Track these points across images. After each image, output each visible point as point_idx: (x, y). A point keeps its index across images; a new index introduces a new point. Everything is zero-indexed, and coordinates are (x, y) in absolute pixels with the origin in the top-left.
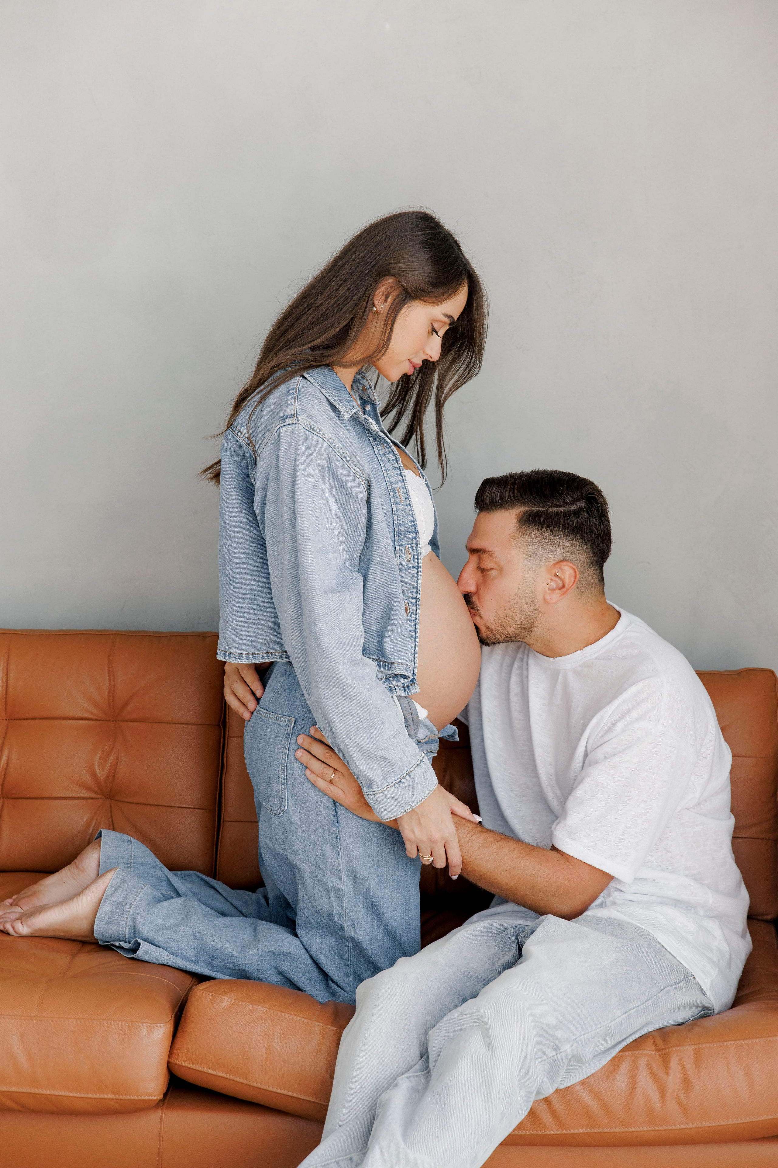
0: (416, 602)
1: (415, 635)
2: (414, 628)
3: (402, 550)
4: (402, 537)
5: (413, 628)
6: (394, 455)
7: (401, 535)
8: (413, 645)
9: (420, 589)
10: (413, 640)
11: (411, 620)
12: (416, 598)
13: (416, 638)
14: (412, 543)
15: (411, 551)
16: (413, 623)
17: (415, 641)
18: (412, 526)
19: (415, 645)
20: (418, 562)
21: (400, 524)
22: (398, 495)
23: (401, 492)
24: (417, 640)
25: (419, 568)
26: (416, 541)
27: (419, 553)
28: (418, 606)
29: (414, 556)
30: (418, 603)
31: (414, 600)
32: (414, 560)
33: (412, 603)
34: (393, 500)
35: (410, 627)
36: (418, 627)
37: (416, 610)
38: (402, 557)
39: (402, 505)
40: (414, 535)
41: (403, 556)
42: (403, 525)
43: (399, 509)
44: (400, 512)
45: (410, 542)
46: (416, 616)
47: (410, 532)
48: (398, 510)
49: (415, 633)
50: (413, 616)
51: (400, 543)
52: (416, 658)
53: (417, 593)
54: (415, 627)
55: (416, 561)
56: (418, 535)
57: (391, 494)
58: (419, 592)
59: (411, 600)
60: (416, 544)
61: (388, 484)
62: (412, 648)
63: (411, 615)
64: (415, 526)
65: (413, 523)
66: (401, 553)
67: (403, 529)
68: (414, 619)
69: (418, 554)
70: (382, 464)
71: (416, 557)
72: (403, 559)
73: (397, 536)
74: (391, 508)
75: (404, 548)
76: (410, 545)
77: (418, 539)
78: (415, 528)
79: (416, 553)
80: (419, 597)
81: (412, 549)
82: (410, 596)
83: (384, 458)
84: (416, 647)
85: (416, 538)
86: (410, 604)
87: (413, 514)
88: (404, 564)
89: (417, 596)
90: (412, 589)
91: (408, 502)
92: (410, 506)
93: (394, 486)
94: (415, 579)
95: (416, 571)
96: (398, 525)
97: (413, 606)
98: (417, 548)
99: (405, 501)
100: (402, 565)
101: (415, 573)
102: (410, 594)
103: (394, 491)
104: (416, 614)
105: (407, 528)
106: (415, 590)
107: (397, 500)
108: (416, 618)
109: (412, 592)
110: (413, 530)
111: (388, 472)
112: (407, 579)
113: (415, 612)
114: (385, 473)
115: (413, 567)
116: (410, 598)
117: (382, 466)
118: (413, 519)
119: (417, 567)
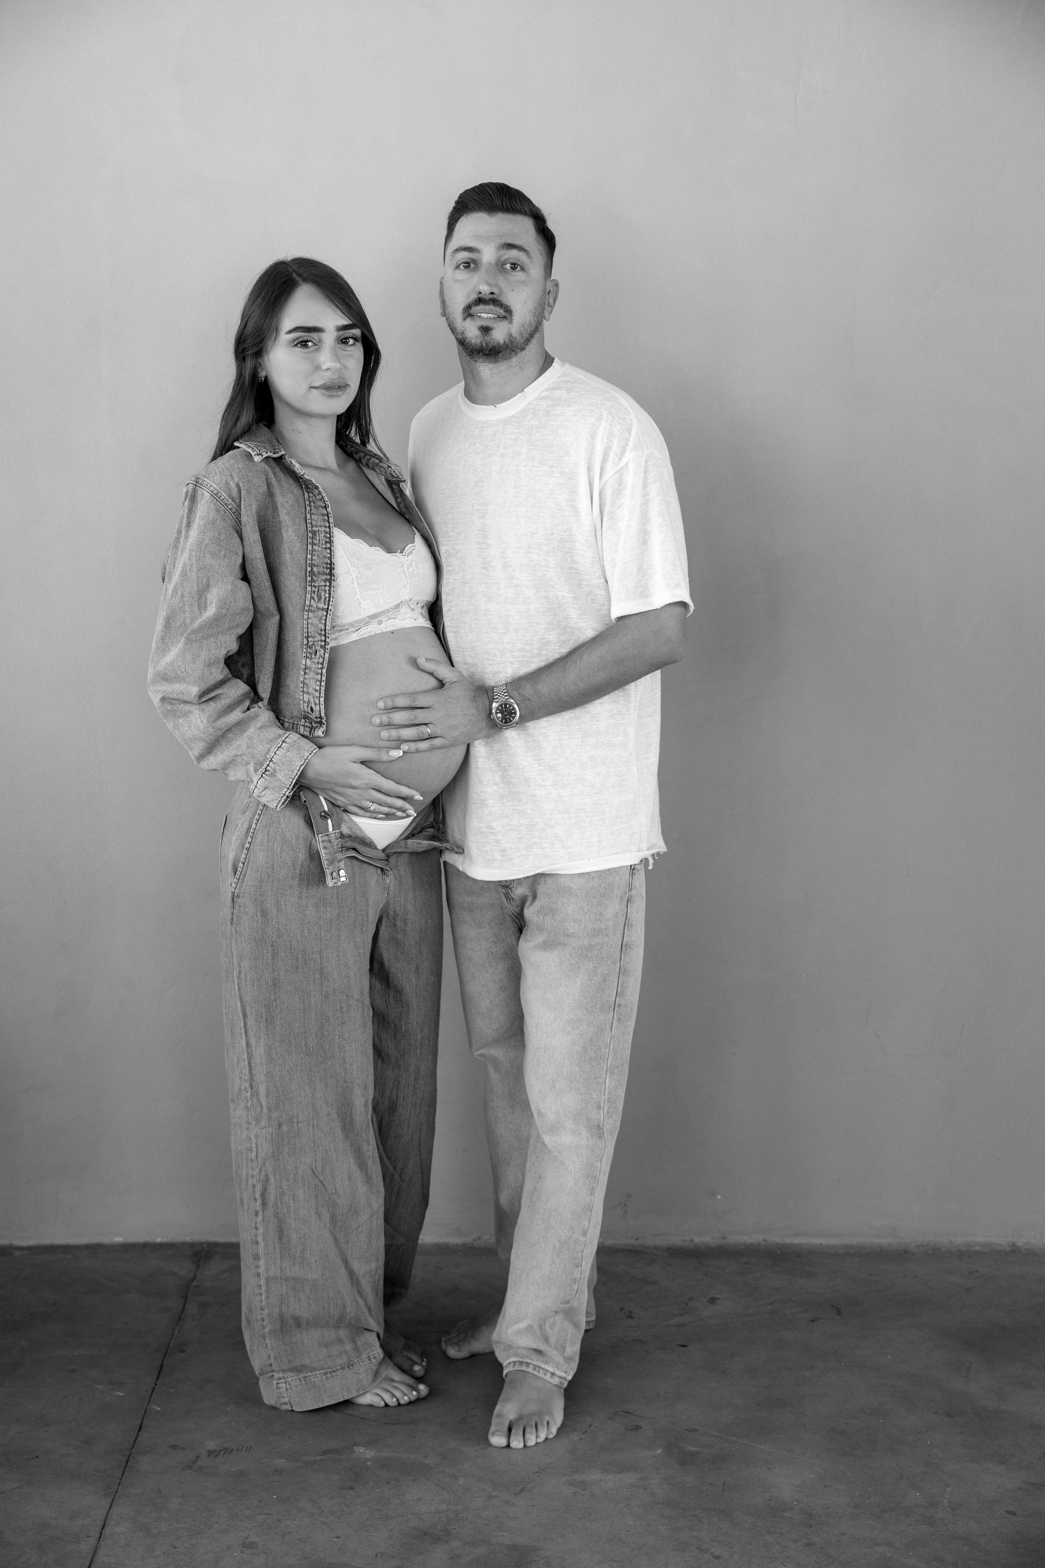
0: (325, 645)
1: (321, 678)
2: (320, 672)
3: (314, 592)
7: (315, 576)
8: (318, 688)
10: (318, 683)
11: (318, 663)
12: (325, 641)
13: (321, 682)
14: (326, 586)
15: (324, 593)
16: (320, 666)
17: (321, 684)
18: (327, 568)
19: (320, 689)
20: (328, 605)
22: (318, 538)
23: (322, 535)
24: (323, 684)
25: (329, 612)
26: (330, 583)
27: (332, 596)
28: (326, 650)
30: (326, 646)
31: (323, 643)
34: (310, 541)
35: (317, 670)
39: (320, 547)
40: (328, 577)
41: (315, 597)
42: (318, 566)
43: (315, 550)
44: (316, 553)
45: (323, 584)
46: (324, 659)
47: (324, 574)
49: (321, 676)
51: (313, 584)
52: (321, 702)
53: (325, 635)
54: (322, 671)
55: (327, 603)
56: (333, 578)
57: (310, 534)
58: (327, 635)
59: (320, 643)
60: (330, 586)
62: (316, 691)
63: (319, 658)
64: (332, 568)
65: (329, 566)
66: (313, 595)
67: (317, 570)
68: (322, 662)
69: (329, 597)
72: (315, 601)
73: (309, 576)
74: (306, 547)
75: (317, 590)
76: (323, 587)
77: (332, 582)
78: (331, 571)
79: (327, 595)
81: (325, 591)
82: (319, 638)
84: (321, 691)
85: (330, 581)
86: (319, 647)
87: (331, 557)
88: (315, 605)
89: (326, 639)
90: (320, 631)
91: (328, 545)
92: (330, 549)
93: (315, 529)
94: (323, 622)
95: (325, 614)
96: (312, 565)
97: (321, 649)
98: (330, 591)
99: (325, 544)
100: (312, 606)
101: (324, 615)
102: (319, 637)
103: (314, 533)
104: (324, 657)
105: (321, 569)
106: (323, 633)
107: (315, 541)
108: (323, 661)
109: (320, 635)
110: (328, 572)
111: (313, 516)
112: (316, 621)
113: (323, 655)
114: (308, 517)
115: (323, 610)
116: (318, 641)
117: (307, 510)
118: (329, 562)
119: (327, 610)
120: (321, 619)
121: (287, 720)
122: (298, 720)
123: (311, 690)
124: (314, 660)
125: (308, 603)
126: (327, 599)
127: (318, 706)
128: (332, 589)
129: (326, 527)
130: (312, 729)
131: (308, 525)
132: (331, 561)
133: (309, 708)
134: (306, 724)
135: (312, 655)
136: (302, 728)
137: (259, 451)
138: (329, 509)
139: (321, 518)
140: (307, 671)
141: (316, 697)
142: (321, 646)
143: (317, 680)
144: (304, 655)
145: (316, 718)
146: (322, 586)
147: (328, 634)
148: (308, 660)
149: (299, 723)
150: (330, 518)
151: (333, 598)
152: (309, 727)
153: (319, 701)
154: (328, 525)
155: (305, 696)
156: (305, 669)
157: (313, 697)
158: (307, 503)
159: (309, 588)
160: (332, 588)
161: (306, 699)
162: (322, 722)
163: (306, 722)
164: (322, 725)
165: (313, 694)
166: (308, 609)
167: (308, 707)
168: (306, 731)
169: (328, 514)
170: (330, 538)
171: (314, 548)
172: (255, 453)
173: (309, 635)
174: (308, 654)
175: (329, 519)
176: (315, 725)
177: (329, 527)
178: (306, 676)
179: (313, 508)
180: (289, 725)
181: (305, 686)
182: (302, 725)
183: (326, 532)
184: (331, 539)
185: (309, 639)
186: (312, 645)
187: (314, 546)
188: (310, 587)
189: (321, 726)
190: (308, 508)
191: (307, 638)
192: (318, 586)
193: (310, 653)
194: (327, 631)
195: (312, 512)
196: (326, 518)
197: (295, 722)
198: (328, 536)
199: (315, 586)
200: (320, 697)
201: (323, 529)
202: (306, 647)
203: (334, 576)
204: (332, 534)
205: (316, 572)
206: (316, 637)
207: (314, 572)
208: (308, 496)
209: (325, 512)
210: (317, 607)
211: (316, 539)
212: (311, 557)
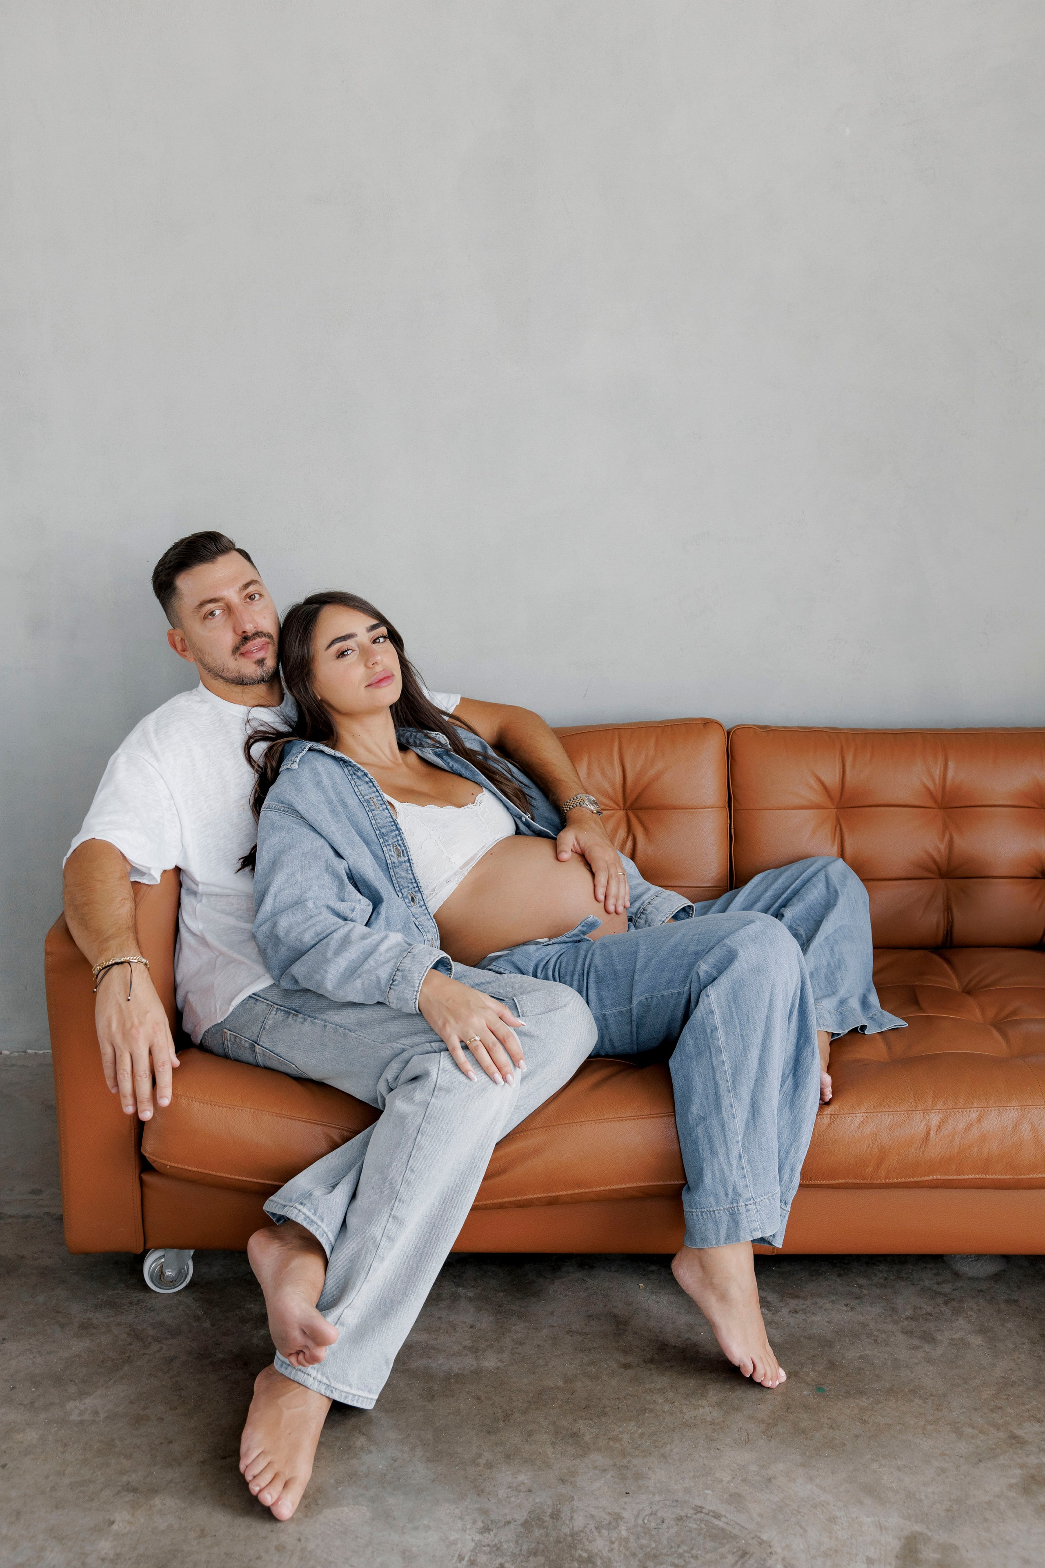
0: (419, 889)
3: (390, 850)
4: (386, 838)
6: (362, 771)
7: (385, 836)
9: (418, 878)
12: (417, 886)
14: (398, 841)
15: (399, 847)
16: (424, 907)
18: (392, 826)
20: (408, 856)
23: (375, 800)
26: (401, 837)
29: (403, 851)
30: (421, 890)
31: (417, 889)
32: (404, 855)
33: (415, 892)
34: (367, 809)
35: (422, 912)
38: (392, 856)
39: (377, 811)
40: (397, 832)
41: (393, 854)
42: (384, 828)
43: (376, 815)
44: (378, 817)
45: (396, 840)
47: (392, 831)
50: (420, 901)
51: (386, 844)
55: (406, 855)
56: (400, 830)
57: (365, 804)
60: (402, 839)
63: (419, 902)
64: (395, 825)
65: (393, 823)
66: (391, 853)
68: (423, 904)
69: (406, 849)
71: (405, 852)
72: (395, 857)
73: (381, 838)
74: (367, 816)
75: (392, 847)
76: (396, 843)
78: (396, 827)
79: (403, 848)
80: (420, 885)
81: (399, 845)
83: (354, 777)
85: (400, 834)
88: (396, 861)
93: (366, 797)
94: (410, 872)
95: (408, 864)
96: (379, 828)
100: (394, 863)
103: (368, 801)
105: (388, 829)
106: (414, 881)
107: (372, 808)
111: (359, 787)
114: (356, 790)
115: (405, 862)
118: (392, 820)
119: (409, 861)
120: (407, 871)
124: (415, 906)
125: (389, 861)
128: (405, 841)
131: (360, 797)
132: (392, 818)
138: (369, 775)
139: (366, 786)
154: (375, 789)
166: (391, 866)
177: (377, 791)
179: (356, 780)
183: (377, 797)
188: (385, 847)
190: (353, 782)
196: (371, 784)
198: (380, 798)
199: (389, 845)
205: (384, 833)
206: (408, 887)
207: (383, 833)
208: (349, 771)
209: (368, 780)
210: (399, 862)
211: (372, 806)
212: (374, 822)
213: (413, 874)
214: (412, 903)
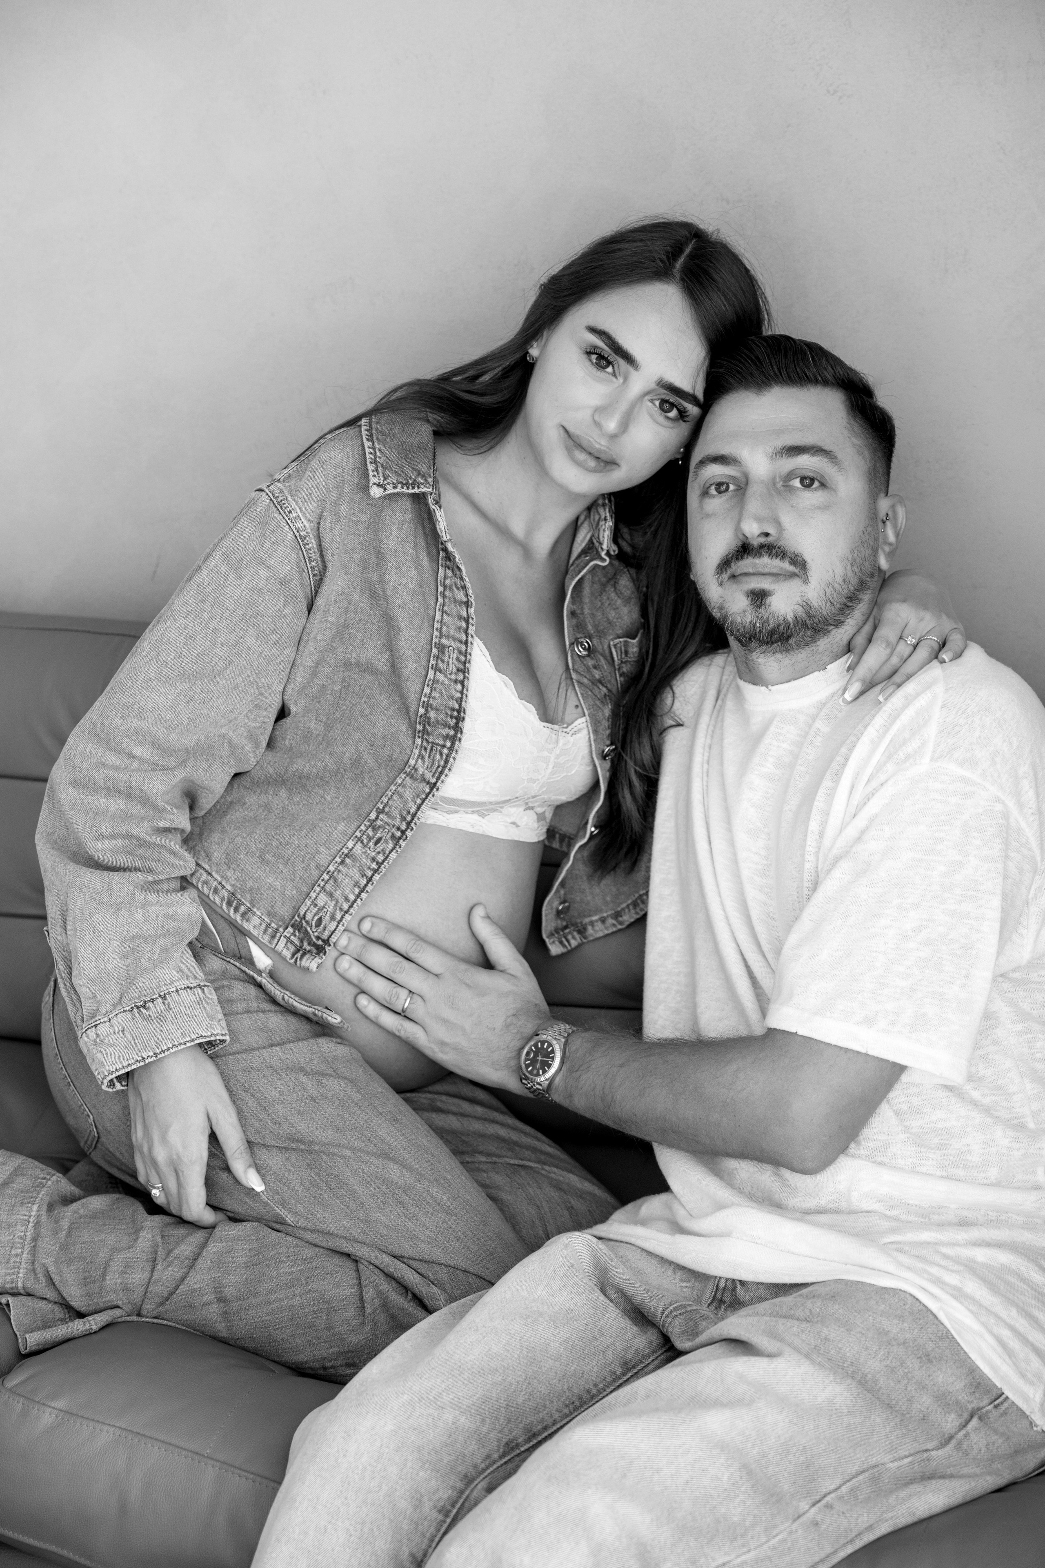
0: (400, 838)
1: (366, 885)
2: (371, 875)
3: (425, 749)
5: (369, 874)
7: (429, 725)
8: (352, 897)
9: (418, 822)
10: (357, 891)
11: (373, 859)
12: (403, 832)
13: (362, 891)
14: (444, 746)
15: (438, 757)
16: (374, 866)
17: (360, 893)
18: (452, 717)
19: (355, 901)
20: (438, 779)
21: (432, 705)
22: (446, 659)
24: (364, 895)
25: (435, 790)
26: (453, 744)
27: (449, 766)
30: (401, 842)
31: (398, 834)
34: (433, 662)
35: (366, 868)
36: (377, 877)
37: (392, 850)
38: (423, 758)
39: (446, 676)
40: (452, 733)
42: (437, 710)
43: (438, 681)
44: (438, 687)
45: (441, 742)
46: (386, 858)
47: (446, 725)
48: (435, 681)
49: (368, 883)
50: (381, 854)
51: (425, 736)
52: (344, 921)
53: (409, 824)
54: (373, 875)
55: (437, 775)
56: (459, 735)
57: (435, 651)
58: (412, 825)
59: (394, 830)
60: (451, 749)
61: (436, 633)
62: (347, 899)
63: (379, 853)
64: (459, 719)
65: (455, 713)
67: (435, 716)
68: (380, 861)
69: (444, 767)
70: (440, 600)
72: (424, 762)
73: (420, 723)
74: (424, 673)
75: (430, 747)
76: (439, 748)
77: (457, 743)
78: (457, 723)
79: (442, 763)
80: (409, 833)
81: (441, 754)
82: (397, 822)
84: (355, 905)
85: (454, 739)
86: (389, 835)
87: (462, 698)
88: (421, 770)
89: (406, 830)
90: (404, 813)
91: (460, 677)
92: (462, 683)
93: (444, 641)
94: (419, 801)
95: (427, 790)
96: (428, 707)
97: (390, 841)
98: (448, 756)
99: (456, 674)
100: (416, 770)
101: (424, 792)
102: (398, 820)
103: (442, 648)
104: (388, 856)
105: (441, 717)
106: (409, 818)
107: (441, 665)
108: (384, 861)
109: (403, 819)
110: (452, 724)
111: (445, 617)
112: (408, 794)
113: (387, 852)
114: (438, 616)
115: (428, 783)
116: (394, 826)
117: (439, 604)
118: (457, 706)
119: (433, 786)
121: (258, 913)
122: (280, 923)
123: (338, 894)
124: (369, 852)
125: (412, 762)
126: (440, 770)
127: (336, 923)
128: (453, 755)
129: (461, 642)
130: (298, 951)
132: (460, 705)
133: (316, 918)
134: (292, 938)
135: (370, 841)
136: (283, 941)
137: (384, 480)
138: (472, 611)
139: (456, 621)
140: (348, 861)
141: (341, 909)
142: (393, 836)
143: (356, 884)
144: (358, 834)
145: (318, 938)
146: (438, 744)
147: (415, 824)
148: (359, 845)
149: (281, 930)
150: (470, 626)
151: (450, 769)
152: (295, 945)
153: (342, 917)
154: (464, 638)
155: (322, 895)
156: (346, 855)
157: (335, 906)
158: (441, 589)
159: (419, 741)
160: (454, 753)
161: (320, 903)
162: (324, 949)
163: (294, 934)
164: (322, 954)
165: (337, 901)
166: (410, 771)
167: (315, 915)
168: (288, 949)
169: (468, 617)
170: (465, 663)
171: (437, 677)
172: (376, 480)
173: (387, 809)
174: (364, 837)
175: (468, 628)
176: (308, 948)
177: (466, 643)
178: (341, 867)
179: (448, 601)
180: (261, 924)
181: (332, 881)
182: (285, 937)
183: (460, 652)
184: (467, 665)
185: (381, 816)
186: (380, 827)
187: (438, 673)
188: (418, 738)
189: (318, 954)
191: (380, 812)
192: (433, 743)
193: (368, 836)
194: (416, 819)
195: (446, 608)
196: (464, 625)
197: (273, 925)
198: (463, 659)
199: (428, 742)
200: (346, 912)
201: (458, 645)
202: (368, 824)
203: (461, 733)
204: (468, 657)
205: (432, 720)
206: (394, 818)
207: (429, 718)
208: (445, 577)
209: (464, 614)
210: (423, 775)
211: (443, 661)
212: (429, 692)
213: (418, 808)
214: (371, 844)
